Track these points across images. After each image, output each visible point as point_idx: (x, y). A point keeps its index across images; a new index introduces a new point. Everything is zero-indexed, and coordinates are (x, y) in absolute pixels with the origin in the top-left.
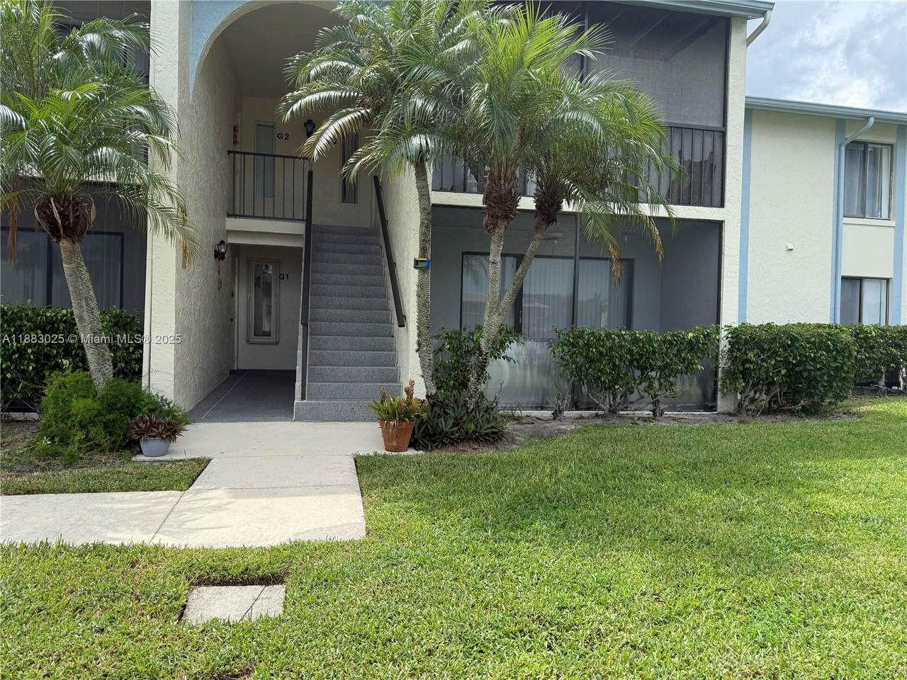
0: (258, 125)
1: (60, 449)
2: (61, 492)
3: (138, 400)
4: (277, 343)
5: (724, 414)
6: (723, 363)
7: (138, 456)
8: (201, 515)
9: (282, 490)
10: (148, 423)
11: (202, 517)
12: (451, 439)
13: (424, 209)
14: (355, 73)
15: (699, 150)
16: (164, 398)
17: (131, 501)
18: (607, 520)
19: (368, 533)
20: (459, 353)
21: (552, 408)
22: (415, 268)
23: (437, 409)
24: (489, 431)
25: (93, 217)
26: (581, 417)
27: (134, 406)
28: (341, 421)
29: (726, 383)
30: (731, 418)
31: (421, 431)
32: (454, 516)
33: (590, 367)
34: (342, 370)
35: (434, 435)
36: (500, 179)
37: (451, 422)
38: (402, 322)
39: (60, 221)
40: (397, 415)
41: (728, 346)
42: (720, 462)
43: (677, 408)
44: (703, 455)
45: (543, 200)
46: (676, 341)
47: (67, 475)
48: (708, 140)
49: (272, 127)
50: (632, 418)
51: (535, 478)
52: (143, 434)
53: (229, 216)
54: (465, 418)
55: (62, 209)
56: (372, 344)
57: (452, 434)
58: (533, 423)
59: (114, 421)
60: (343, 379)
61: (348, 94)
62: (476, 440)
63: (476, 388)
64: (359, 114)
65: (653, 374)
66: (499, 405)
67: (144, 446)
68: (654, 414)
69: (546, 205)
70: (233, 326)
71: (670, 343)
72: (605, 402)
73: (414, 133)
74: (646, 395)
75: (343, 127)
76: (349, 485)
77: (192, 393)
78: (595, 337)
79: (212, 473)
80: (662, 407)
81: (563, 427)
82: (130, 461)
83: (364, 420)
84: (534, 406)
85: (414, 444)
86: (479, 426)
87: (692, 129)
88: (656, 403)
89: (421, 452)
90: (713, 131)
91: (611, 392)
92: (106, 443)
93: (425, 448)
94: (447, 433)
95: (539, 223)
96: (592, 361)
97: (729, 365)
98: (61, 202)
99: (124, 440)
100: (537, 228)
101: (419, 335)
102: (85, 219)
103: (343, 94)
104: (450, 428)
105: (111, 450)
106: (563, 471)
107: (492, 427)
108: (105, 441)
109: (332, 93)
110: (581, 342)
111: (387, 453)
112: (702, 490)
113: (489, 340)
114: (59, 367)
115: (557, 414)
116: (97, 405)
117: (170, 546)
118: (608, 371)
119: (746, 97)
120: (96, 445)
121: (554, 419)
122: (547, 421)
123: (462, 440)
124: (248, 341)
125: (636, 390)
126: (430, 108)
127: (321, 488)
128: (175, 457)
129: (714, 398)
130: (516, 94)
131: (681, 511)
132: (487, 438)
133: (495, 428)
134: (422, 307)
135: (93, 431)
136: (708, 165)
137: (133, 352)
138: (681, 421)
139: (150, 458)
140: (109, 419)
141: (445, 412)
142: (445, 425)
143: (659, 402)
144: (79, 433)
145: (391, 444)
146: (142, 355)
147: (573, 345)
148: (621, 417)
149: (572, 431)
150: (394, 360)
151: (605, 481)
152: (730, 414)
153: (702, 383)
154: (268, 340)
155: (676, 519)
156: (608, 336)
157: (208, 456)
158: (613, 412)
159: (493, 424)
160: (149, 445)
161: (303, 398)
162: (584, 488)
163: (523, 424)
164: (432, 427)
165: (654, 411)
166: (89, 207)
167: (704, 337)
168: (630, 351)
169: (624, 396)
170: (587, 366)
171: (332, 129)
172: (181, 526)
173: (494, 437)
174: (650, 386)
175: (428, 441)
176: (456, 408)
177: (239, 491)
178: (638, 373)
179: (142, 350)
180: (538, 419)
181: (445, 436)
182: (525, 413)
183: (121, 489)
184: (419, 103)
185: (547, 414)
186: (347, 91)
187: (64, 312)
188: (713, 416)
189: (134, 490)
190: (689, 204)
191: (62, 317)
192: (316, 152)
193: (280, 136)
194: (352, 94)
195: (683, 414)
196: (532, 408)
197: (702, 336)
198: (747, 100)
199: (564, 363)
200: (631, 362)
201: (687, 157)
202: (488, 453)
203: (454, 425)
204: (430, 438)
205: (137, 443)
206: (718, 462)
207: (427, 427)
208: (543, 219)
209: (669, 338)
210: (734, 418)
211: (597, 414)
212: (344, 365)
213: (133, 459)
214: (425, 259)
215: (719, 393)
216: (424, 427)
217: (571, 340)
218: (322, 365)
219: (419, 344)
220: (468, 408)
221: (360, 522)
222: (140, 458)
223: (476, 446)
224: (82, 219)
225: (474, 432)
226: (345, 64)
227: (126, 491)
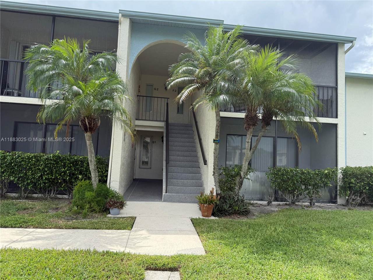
0: (147, 85)
1: (81, 211)
2: (85, 229)
3: (108, 193)
4: (151, 168)
5: (341, 205)
6: (340, 183)
7: (108, 215)
8: (141, 241)
9: (167, 231)
10: (114, 202)
11: (141, 242)
12: (228, 213)
13: (218, 120)
14: (197, 72)
15: (326, 95)
16: (116, 192)
17: (112, 234)
18: (303, 252)
19: (206, 252)
20: (228, 176)
21: (268, 200)
22: (214, 142)
23: (221, 199)
24: (244, 210)
25: (99, 124)
26: (279, 205)
27: (106, 195)
28: (181, 202)
29: (341, 192)
30: (344, 207)
31: (216, 209)
32: (240, 247)
33: (284, 184)
34: (180, 181)
35: (222, 211)
36: (252, 110)
37: (228, 206)
38: (205, 163)
39: (88, 126)
40: (208, 202)
41: (342, 176)
42: (345, 228)
43: (320, 202)
44: (337, 224)
45: (265, 116)
46: (320, 174)
47: (86, 221)
48: (330, 91)
49: (152, 86)
50: (302, 206)
51: (268, 232)
52: (112, 206)
53: (136, 119)
54: (234, 204)
55: (89, 121)
56: (192, 171)
57: (229, 211)
58: (259, 207)
59: (100, 201)
60: (181, 185)
61: (191, 79)
62: (239, 214)
63: (238, 192)
64: (196, 86)
65: (310, 187)
66: (245, 198)
67: (111, 211)
68: (311, 204)
69: (266, 118)
70: (134, 162)
71: (317, 174)
72: (289, 198)
73: (221, 94)
74: (307, 196)
75: (191, 91)
76: (192, 231)
77: (123, 189)
78: (286, 171)
79: (139, 223)
80: (314, 201)
81: (273, 209)
82: (106, 217)
83: (190, 202)
84: (258, 199)
85: (213, 214)
86: (240, 208)
87: (323, 87)
88: (311, 200)
89: (217, 218)
90: (332, 88)
91: (292, 194)
92: (97, 210)
93: (218, 216)
94: (227, 210)
95: (263, 125)
96: (284, 181)
97: (342, 184)
98: (89, 119)
99: (103, 208)
100: (262, 127)
101: (214, 169)
102: (97, 125)
103: (190, 79)
104: (228, 208)
105: (99, 212)
106: (279, 229)
107: (245, 209)
108: (97, 208)
109: (186, 78)
110: (280, 174)
111: (204, 218)
112: (340, 240)
113: (245, 172)
114: (77, 178)
115: (269, 203)
116: (94, 194)
117: (133, 253)
118: (292, 186)
119: (345, 73)
120: (94, 210)
121: (268, 205)
122: (265, 206)
123: (233, 214)
124: (139, 167)
125: (303, 194)
126: (227, 86)
127: (181, 232)
128: (123, 216)
129: (336, 198)
130: (261, 80)
131: (333, 249)
132: (244, 213)
133: (246, 209)
134: (215, 158)
135: (93, 204)
136: (330, 101)
137: (105, 173)
138: (323, 208)
139: (113, 216)
140: (98, 200)
141: (225, 201)
142: (226, 207)
143: (313, 199)
144: (88, 205)
145: (204, 214)
146: (107, 174)
147: (276, 174)
148: (296, 205)
149: (277, 211)
150: (201, 178)
151: (298, 235)
152: (343, 205)
153: (330, 191)
154: (147, 167)
155: (332, 253)
156: (291, 171)
157: (135, 216)
158: (293, 203)
159: (245, 207)
160: (113, 211)
161: (166, 193)
162: (290, 237)
163: (255, 207)
164: (220, 207)
165: (310, 203)
166: (98, 121)
167: (332, 172)
168: (301, 178)
169: (298, 196)
170: (283, 183)
171: (186, 92)
172: (135, 245)
173: (246, 213)
174: (309, 192)
175: (219, 213)
176: (230, 200)
177: (151, 231)
178: (303, 187)
179: (108, 172)
180: (261, 205)
181: (226, 211)
182: (255, 202)
183: (107, 229)
184: (223, 84)
185: (265, 203)
186: (191, 77)
187: (81, 157)
188: (336, 206)
189: (111, 229)
190: (323, 117)
191: (80, 159)
192: (181, 101)
193: (155, 89)
194: (193, 78)
195: (322, 205)
196: (257, 200)
197: (331, 172)
198: (346, 74)
199: (272, 182)
200: (301, 182)
201: (321, 97)
202: (244, 220)
203: (230, 207)
204: (220, 212)
205: (109, 209)
206: (344, 228)
207: (218, 207)
208: (265, 124)
209: (317, 172)
210: (346, 207)
211: (286, 203)
212: (181, 179)
213: (107, 216)
214: (218, 139)
215: (338, 196)
216: (217, 207)
217: (275, 172)
218: (173, 179)
219: (214, 173)
220: (235, 200)
221: (201, 247)
222: (109, 215)
223: (239, 217)
224: (95, 124)
225: (238, 210)
226: (192, 68)
227: (109, 229)
